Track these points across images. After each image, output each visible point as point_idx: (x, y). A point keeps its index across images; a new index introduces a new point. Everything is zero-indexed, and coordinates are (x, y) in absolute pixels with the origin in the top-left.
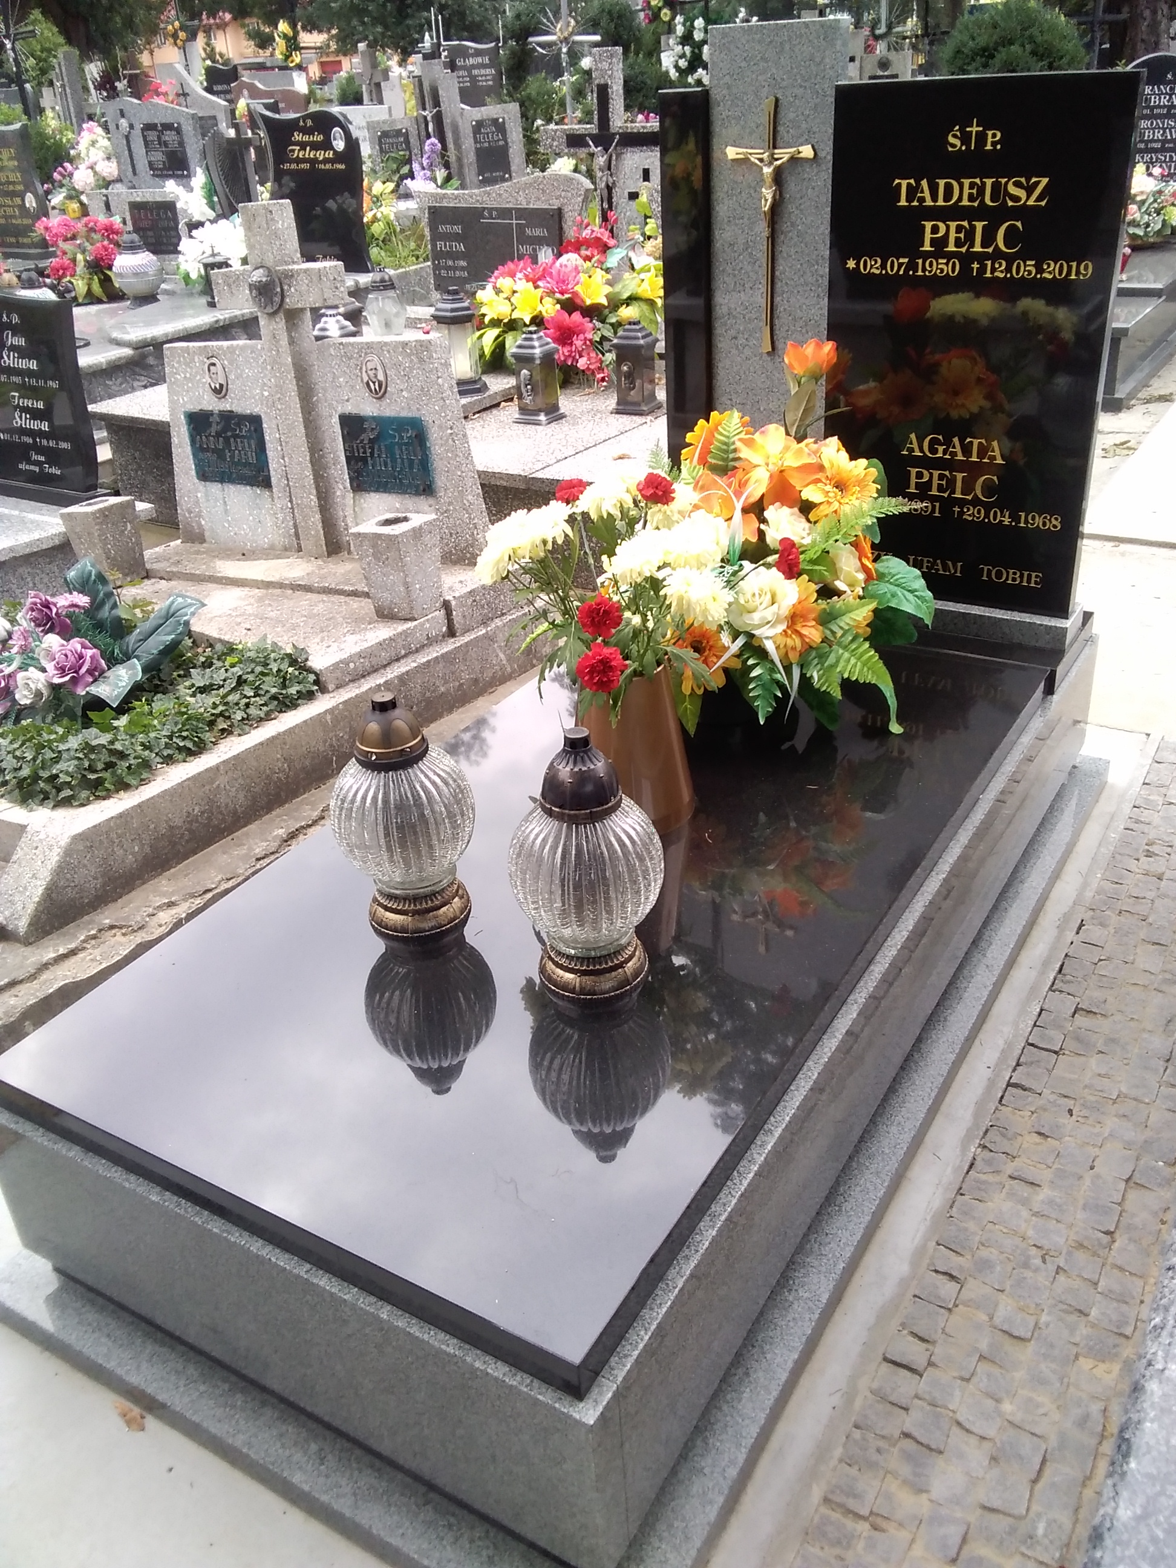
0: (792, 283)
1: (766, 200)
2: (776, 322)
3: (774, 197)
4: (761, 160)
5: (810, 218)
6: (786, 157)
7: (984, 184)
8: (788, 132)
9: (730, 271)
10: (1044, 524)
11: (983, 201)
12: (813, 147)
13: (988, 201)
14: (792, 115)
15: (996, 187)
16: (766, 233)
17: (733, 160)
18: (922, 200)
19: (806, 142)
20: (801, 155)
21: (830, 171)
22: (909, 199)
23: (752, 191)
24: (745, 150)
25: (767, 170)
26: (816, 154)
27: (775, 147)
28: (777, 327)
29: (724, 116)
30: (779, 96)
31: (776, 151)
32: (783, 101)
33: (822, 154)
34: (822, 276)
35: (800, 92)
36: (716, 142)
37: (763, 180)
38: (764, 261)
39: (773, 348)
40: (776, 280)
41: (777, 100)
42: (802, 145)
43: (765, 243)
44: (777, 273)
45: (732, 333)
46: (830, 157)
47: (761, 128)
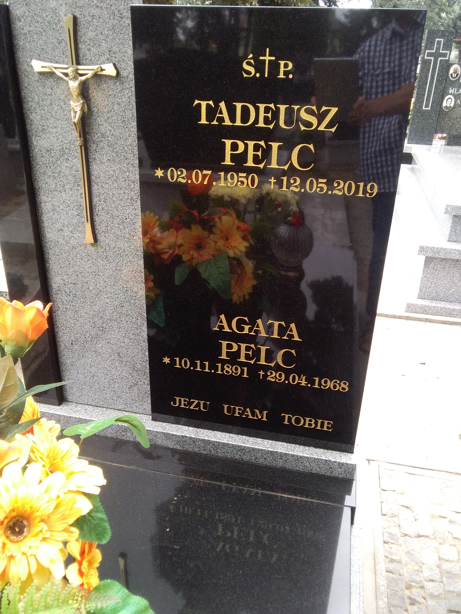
0: (107, 186)
1: (76, 112)
2: (96, 218)
3: (82, 109)
4: (66, 75)
5: (118, 131)
6: (90, 74)
7: (278, 109)
8: (89, 50)
9: (50, 174)
10: (335, 387)
11: (277, 125)
12: (115, 65)
13: (282, 124)
14: (91, 34)
15: (289, 112)
16: (79, 142)
17: (41, 73)
18: (221, 120)
19: (109, 60)
20: (104, 73)
21: (133, 89)
22: (210, 118)
23: (62, 104)
24: (50, 64)
25: (74, 85)
26: (118, 73)
27: (78, 63)
28: (97, 223)
29: (25, 31)
30: (77, 14)
31: (80, 67)
32: (81, 20)
33: (124, 73)
34: (134, 182)
35: (95, 11)
36: (21, 55)
37: (70, 94)
38: (80, 166)
39: (96, 239)
40: (93, 184)
41: (75, 19)
42: (104, 63)
43: (79, 151)
44: (93, 178)
45: (58, 226)
46: (132, 76)
47: (63, 44)
